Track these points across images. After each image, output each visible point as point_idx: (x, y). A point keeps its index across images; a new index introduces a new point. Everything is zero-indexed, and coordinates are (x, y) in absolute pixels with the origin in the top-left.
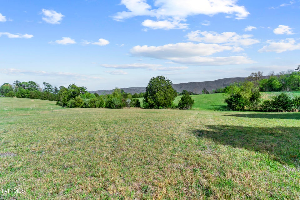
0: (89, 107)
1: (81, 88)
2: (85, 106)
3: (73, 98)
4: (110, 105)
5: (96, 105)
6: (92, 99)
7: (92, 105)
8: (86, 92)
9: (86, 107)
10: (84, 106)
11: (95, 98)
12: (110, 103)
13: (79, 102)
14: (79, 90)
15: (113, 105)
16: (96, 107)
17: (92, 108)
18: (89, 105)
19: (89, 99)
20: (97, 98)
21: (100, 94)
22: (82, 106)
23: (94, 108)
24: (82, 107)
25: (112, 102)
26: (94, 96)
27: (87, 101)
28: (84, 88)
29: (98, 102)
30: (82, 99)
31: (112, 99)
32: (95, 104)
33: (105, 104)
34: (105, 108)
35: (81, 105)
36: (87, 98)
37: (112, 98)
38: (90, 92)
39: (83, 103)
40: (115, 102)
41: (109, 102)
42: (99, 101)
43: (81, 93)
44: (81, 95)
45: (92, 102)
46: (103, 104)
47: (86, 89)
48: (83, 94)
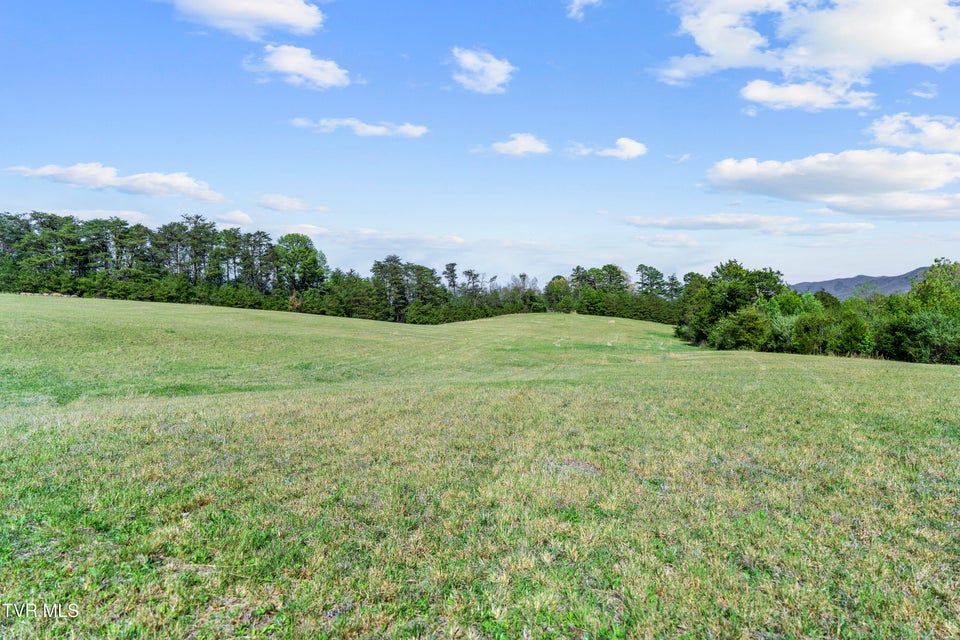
0: (793, 350)
1: (759, 273)
2: (778, 344)
3: (731, 315)
4: (898, 343)
5: (825, 343)
6: (808, 316)
7: (806, 342)
8: (780, 287)
9: (779, 350)
10: (773, 344)
11: (822, 314)
12: (898, 334)
13: (754, 329)
14: (751, 282)
15: (917, 346)
16: (823, 349)
17: (806, 354)
18: (794, 342)
19: (794, 319)
20: (830, 310)
21: (842, 297)
22: (766, 344)
23: (816, 352)
24: (764, 348)
25: (911, 333)
26: (818, 303)
27: (785, 323)
28: (771, 272)
29: (837, 330)
30: (763, 318)
31: (915, 316)
32: (820, 339)
33: (869, 337)
34: (873, 355)
35: (762, 341)
36: (784, 315)
37: (910, 311)
38: (797, 290)
39: (768, 332)
40: (933, 332)
41: (893, 329)
42: (839, 327)
43: (762, 295)
44: (760, 300)
45: (807, 329)
46: (858, 340)
47: (781, 278)
48: (768, 297)
